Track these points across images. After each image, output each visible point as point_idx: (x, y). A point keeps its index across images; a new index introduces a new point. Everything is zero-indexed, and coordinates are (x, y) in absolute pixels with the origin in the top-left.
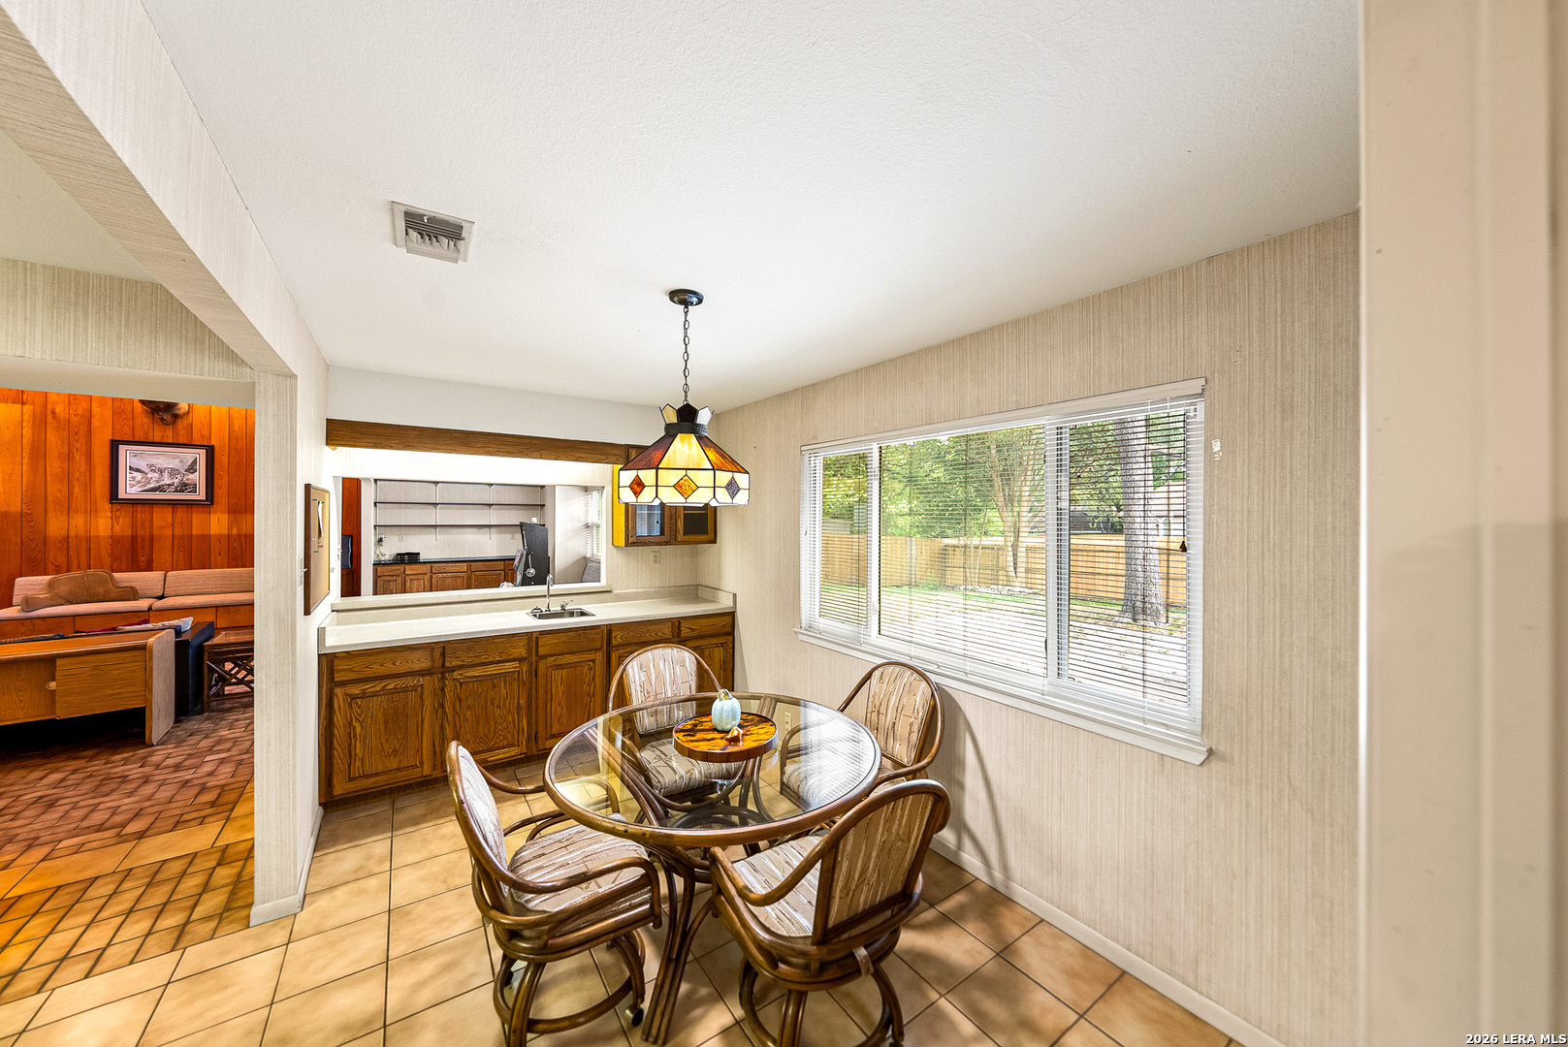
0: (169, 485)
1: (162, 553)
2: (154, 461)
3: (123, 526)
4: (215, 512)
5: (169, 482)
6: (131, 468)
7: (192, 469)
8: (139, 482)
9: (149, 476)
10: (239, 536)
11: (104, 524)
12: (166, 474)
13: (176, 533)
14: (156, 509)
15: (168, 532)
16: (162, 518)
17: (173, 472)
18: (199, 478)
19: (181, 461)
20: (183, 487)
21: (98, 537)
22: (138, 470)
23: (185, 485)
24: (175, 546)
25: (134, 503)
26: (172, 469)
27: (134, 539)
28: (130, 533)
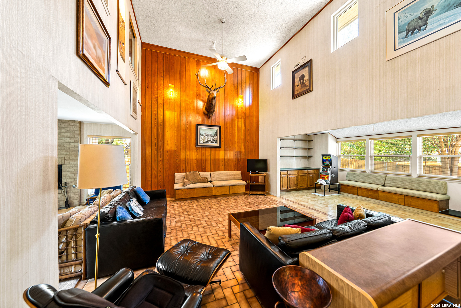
0: (210, 140)
1: (208, 166)
2: (206, 132)
3: (199, 157)
4: (221, 151)
5: (210, 139)
6: (201, 134)
7: (215, 135)
8: (203, 139)
9: (205, 137)
10: (227, 159)
11: (194, 155)
12: (209, 137)
13: (211, 158)
14: (207, 149)
15: (209, 158)
16: (208, 152)
17: (211, 136)
18: (217, 138)
19: (213, 132)
20: (214, 141)
21: (193, 159)
22: (202, 135)
23: (214, 140)
24: (211, 163)
25: (202, 147)
26: (211, 135)
27: (201, 159)
28: (200, 158)
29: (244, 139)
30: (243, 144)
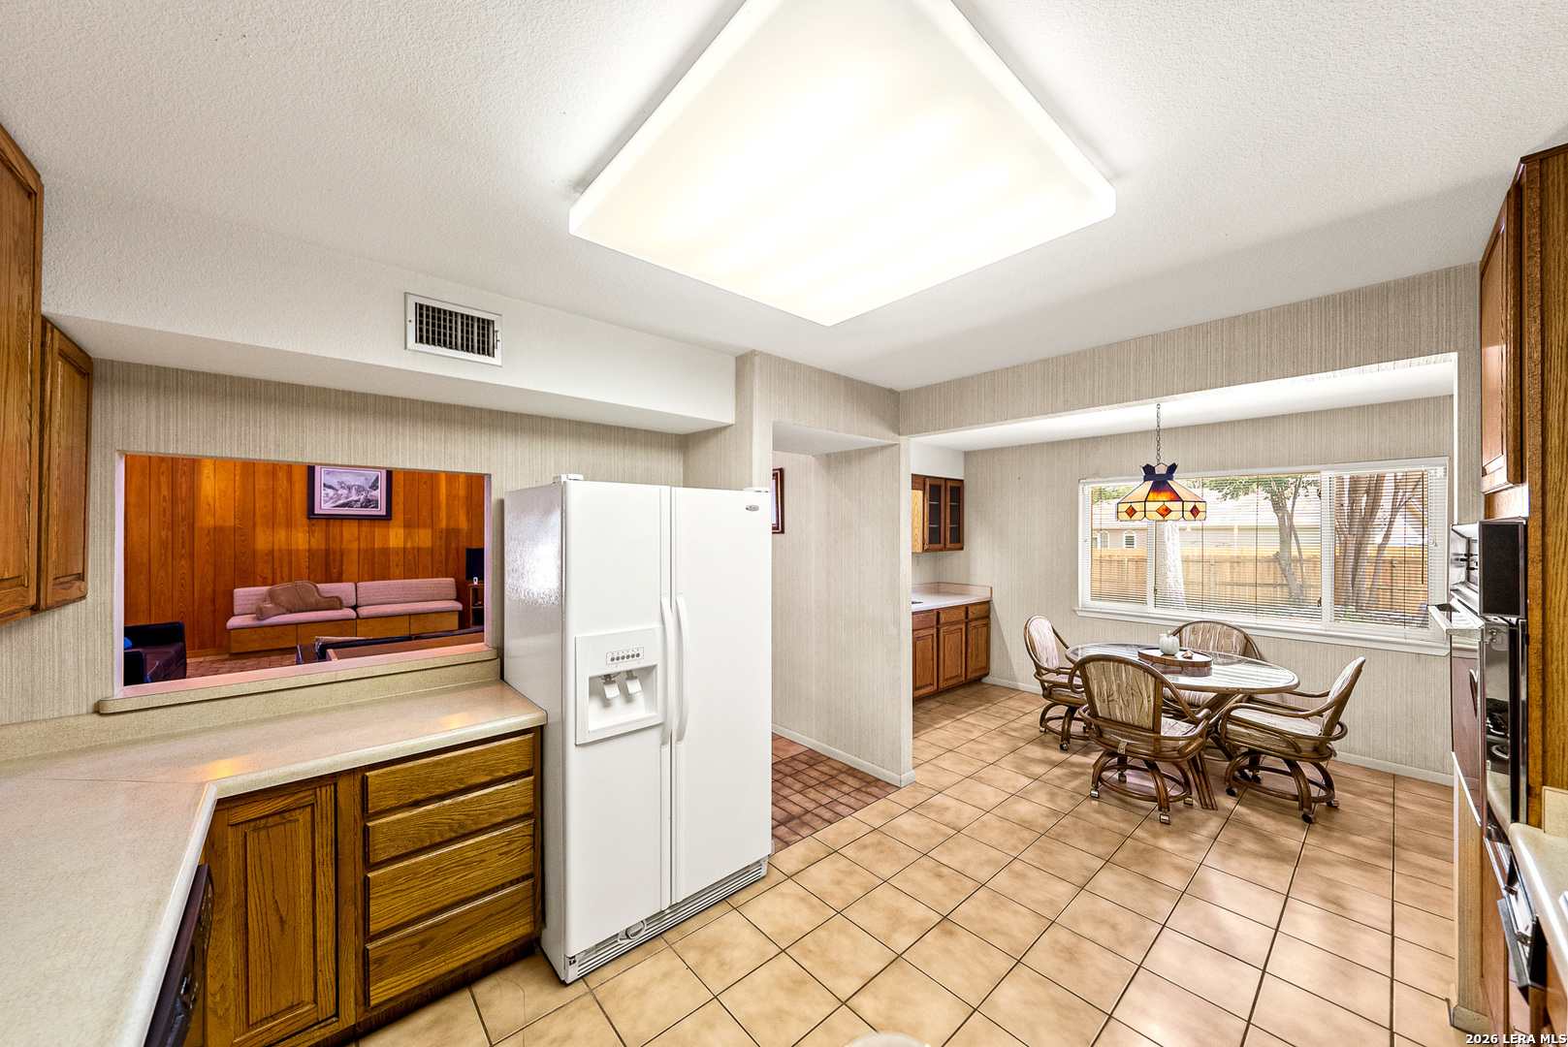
0: (356, 501)
1: (351, 566)
2: (344, 479)
3: (318, 541)
4: (394, 527)
5: (356, 498)
6: (325, 485)
7: (374, 486)
8: (331, 498)
9: (340, 492)
10: (413, 548)
11: (301, 539)
12: (353, 491)
13: (362, 546)
14: (346, 523)
15: (355, 545)
16: (350, 531)
17: (360, 489)
18: (380, 495)
19: (366, 479)
20: (369, 503)
21: (298, 550)
22: (330, 487)
23: (369, 501)
24: (361, 558)
25: (329, 518)
26: (359, 486)
27: (327, 552)
28: (323, 547)
29: (467, 497)
30: (465, 509)
